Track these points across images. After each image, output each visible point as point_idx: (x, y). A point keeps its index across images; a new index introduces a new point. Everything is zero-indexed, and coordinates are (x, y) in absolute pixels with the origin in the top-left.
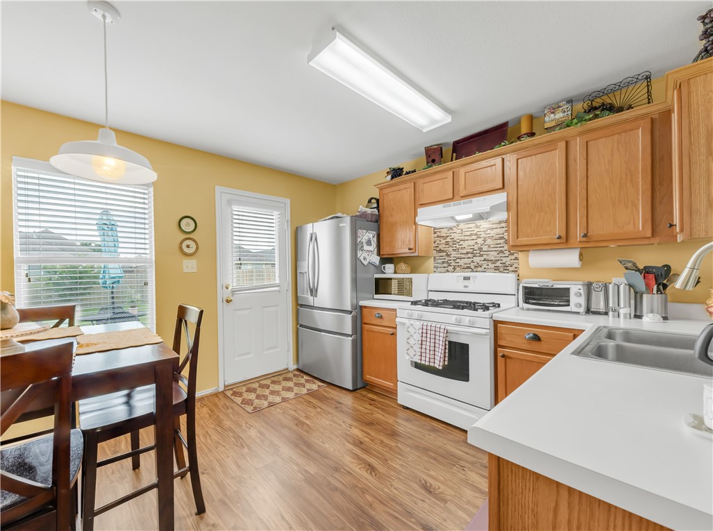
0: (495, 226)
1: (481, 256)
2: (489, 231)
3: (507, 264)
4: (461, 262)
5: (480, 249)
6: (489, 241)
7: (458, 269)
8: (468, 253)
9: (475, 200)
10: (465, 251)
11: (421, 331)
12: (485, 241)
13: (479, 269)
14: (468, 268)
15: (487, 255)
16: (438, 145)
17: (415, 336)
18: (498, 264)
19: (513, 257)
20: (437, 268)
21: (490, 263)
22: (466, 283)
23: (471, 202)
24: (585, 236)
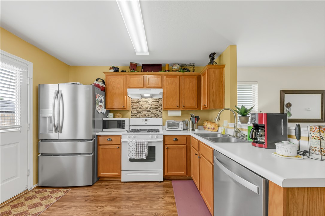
0: (155, 101)
1: (150, 111)
2: (153, 102)
3: (159, 115)
4: (143, 114)
5: (150, 109)
6: (153, 106)
7: (141, 116)
8: (145, 110)
9: (152, 89)
10: (144, 109)
11: (136, 144)
12: (151, 106)
13: (149, 116)
14: (145, 116)
15: (152, 111)
16: (136, 63)
17: (133, 147)
18: (156, 115)
19: (160, 112)
20: (132, 116)
21: (153, 114)
22: (146, 122)
23: (151, 90)
24: (184, 106)
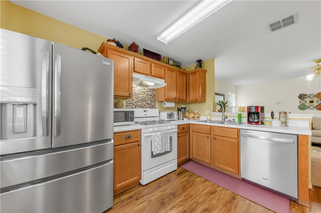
0: (150, 90)
1: (145, 102)
2: (148, 92)
3: (153, 105)
4: (138, 104)
5: (145, 99)
6: (148, 96)
7: (137, 107)
10: (140, 99)
12: (147, 95)
13: (145, 107)
14: (141, 106)
15: (148, 101)
18: (151, 105)
19: (154, 103)
20: (127, 106)
21: (148, 105)
22: (145, 113)
23: (155, 79)
